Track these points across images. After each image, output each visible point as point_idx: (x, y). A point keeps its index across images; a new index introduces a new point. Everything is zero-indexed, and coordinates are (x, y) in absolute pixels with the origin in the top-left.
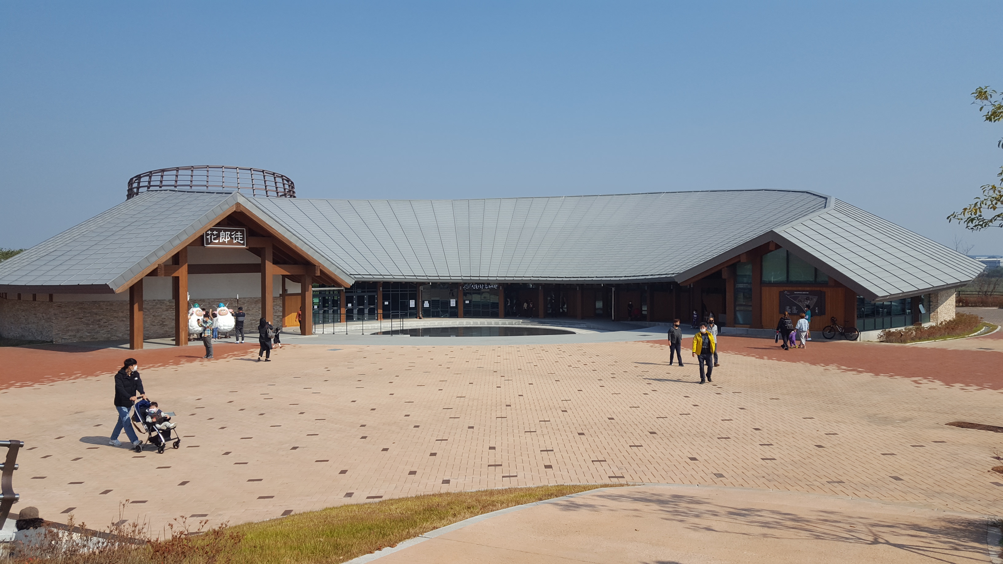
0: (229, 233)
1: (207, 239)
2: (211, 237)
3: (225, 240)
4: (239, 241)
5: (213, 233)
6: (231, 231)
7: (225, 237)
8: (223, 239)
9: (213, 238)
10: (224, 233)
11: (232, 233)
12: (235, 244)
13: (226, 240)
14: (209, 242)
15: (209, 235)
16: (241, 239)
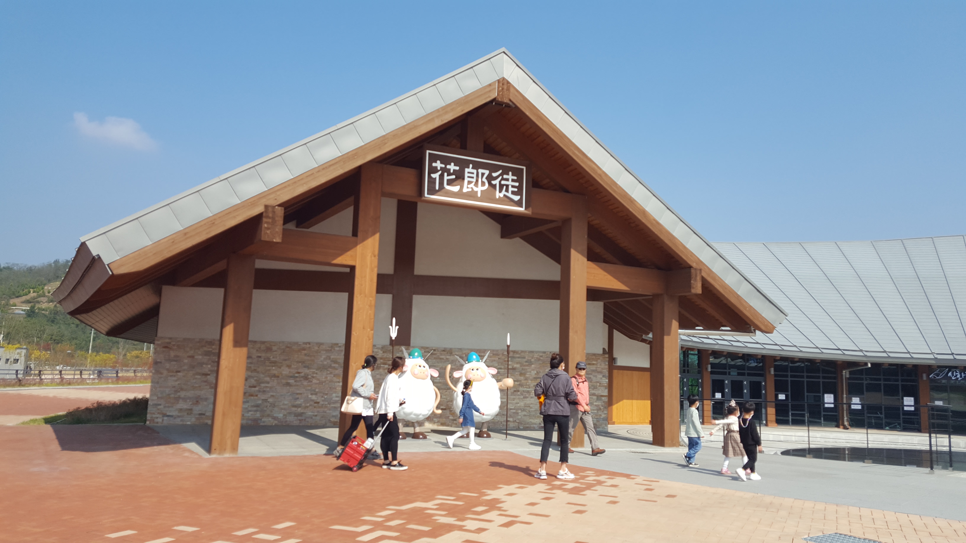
0: (487, 172)
1: (432, 181)
2: (441, 177)
3: (475, 189)
4: (509, 195)
5: (448, 167)
6: (493, 168)
7: (477, 181)
8: (472, 185)
9: (448, 180)
10: (475, 171)
11: (495, 175)
12: (499, 201)
13: (479, 189)
14: (437, 188)
15: (438, 171)
16: (516, 190)
